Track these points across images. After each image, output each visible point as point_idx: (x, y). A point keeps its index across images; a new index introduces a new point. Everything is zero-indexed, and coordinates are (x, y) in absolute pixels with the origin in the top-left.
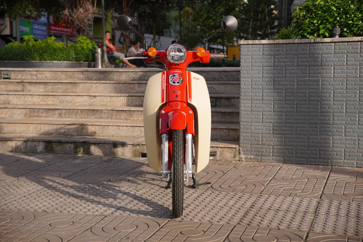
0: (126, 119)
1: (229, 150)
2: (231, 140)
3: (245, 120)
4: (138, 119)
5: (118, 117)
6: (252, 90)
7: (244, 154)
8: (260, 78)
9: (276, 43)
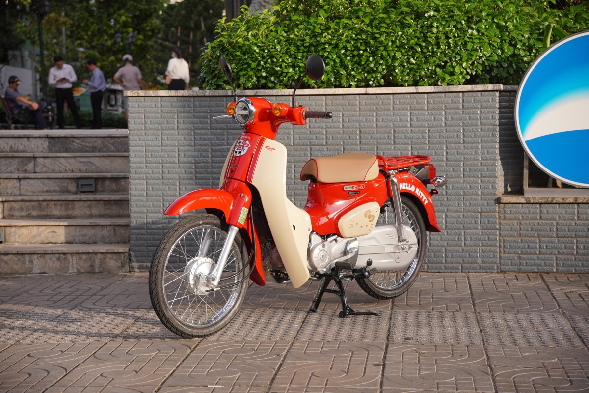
1: (114, 256)
2: (118, 243)
3: (137, 209)
6: (147, 164)
7: (138, 262)
8: (158, 146)
9: (179, 95)
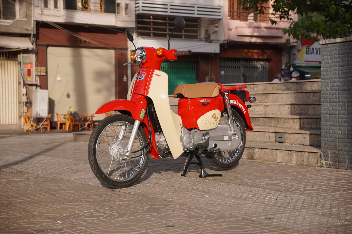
0: (275, 126)
3: (325, 123)
4: (283, 127)
5: (270, 125)
6: (330, 92)
7: (325, 160)
8: (336, 79)
